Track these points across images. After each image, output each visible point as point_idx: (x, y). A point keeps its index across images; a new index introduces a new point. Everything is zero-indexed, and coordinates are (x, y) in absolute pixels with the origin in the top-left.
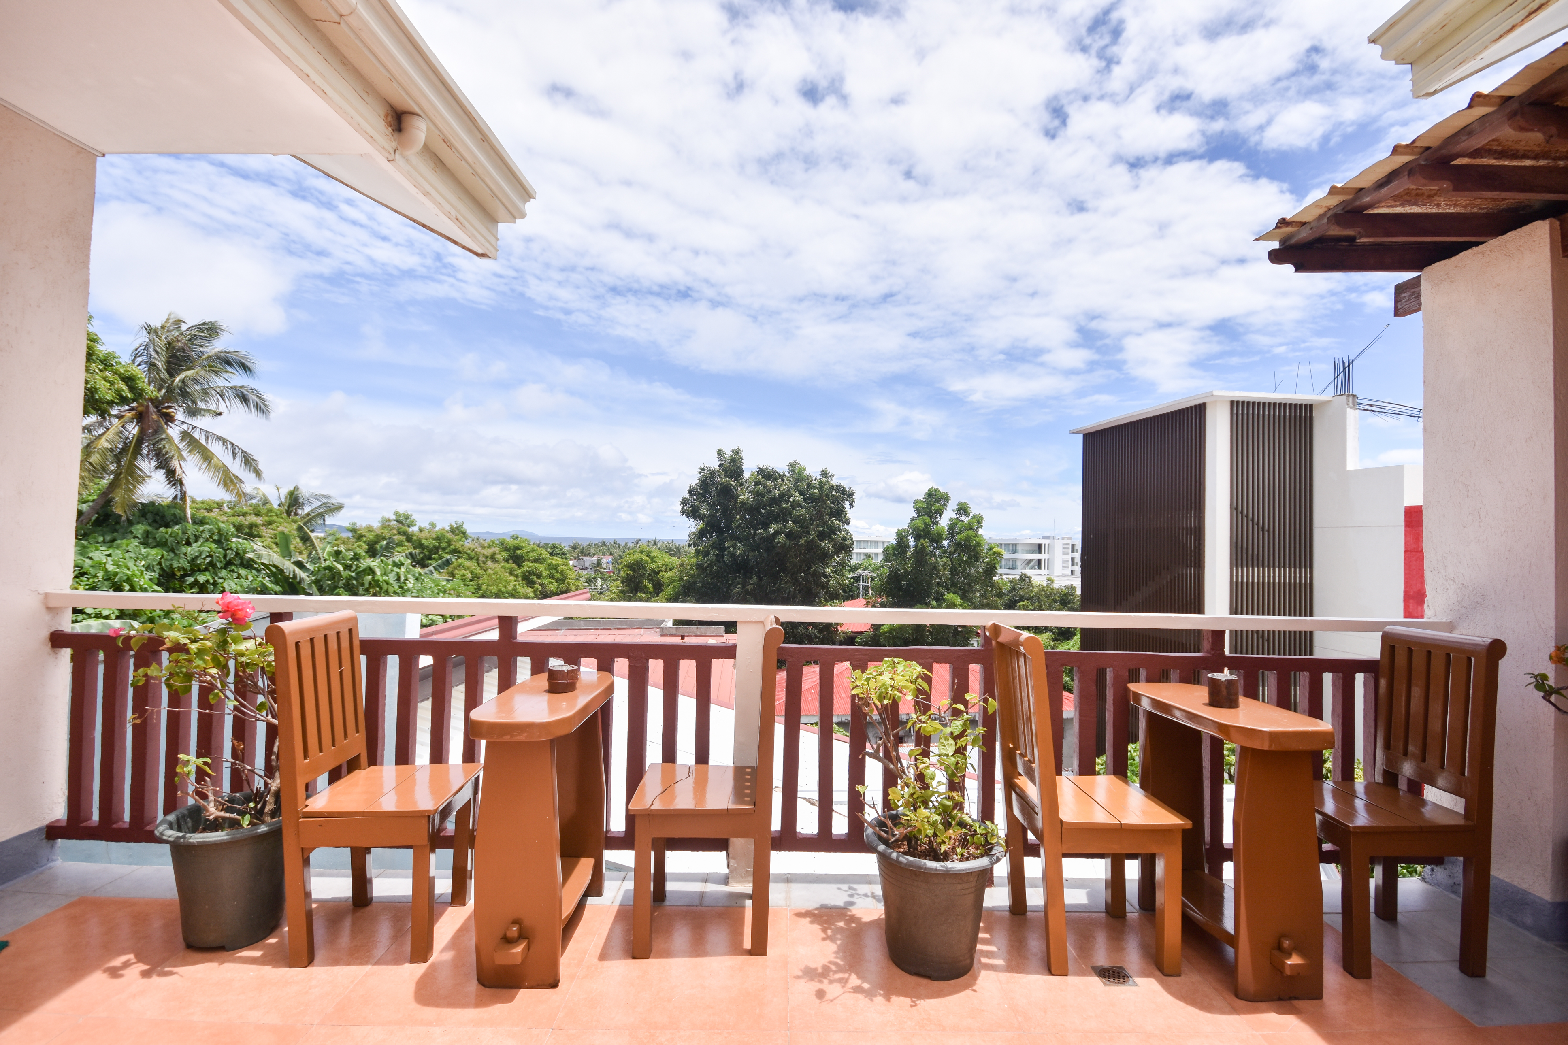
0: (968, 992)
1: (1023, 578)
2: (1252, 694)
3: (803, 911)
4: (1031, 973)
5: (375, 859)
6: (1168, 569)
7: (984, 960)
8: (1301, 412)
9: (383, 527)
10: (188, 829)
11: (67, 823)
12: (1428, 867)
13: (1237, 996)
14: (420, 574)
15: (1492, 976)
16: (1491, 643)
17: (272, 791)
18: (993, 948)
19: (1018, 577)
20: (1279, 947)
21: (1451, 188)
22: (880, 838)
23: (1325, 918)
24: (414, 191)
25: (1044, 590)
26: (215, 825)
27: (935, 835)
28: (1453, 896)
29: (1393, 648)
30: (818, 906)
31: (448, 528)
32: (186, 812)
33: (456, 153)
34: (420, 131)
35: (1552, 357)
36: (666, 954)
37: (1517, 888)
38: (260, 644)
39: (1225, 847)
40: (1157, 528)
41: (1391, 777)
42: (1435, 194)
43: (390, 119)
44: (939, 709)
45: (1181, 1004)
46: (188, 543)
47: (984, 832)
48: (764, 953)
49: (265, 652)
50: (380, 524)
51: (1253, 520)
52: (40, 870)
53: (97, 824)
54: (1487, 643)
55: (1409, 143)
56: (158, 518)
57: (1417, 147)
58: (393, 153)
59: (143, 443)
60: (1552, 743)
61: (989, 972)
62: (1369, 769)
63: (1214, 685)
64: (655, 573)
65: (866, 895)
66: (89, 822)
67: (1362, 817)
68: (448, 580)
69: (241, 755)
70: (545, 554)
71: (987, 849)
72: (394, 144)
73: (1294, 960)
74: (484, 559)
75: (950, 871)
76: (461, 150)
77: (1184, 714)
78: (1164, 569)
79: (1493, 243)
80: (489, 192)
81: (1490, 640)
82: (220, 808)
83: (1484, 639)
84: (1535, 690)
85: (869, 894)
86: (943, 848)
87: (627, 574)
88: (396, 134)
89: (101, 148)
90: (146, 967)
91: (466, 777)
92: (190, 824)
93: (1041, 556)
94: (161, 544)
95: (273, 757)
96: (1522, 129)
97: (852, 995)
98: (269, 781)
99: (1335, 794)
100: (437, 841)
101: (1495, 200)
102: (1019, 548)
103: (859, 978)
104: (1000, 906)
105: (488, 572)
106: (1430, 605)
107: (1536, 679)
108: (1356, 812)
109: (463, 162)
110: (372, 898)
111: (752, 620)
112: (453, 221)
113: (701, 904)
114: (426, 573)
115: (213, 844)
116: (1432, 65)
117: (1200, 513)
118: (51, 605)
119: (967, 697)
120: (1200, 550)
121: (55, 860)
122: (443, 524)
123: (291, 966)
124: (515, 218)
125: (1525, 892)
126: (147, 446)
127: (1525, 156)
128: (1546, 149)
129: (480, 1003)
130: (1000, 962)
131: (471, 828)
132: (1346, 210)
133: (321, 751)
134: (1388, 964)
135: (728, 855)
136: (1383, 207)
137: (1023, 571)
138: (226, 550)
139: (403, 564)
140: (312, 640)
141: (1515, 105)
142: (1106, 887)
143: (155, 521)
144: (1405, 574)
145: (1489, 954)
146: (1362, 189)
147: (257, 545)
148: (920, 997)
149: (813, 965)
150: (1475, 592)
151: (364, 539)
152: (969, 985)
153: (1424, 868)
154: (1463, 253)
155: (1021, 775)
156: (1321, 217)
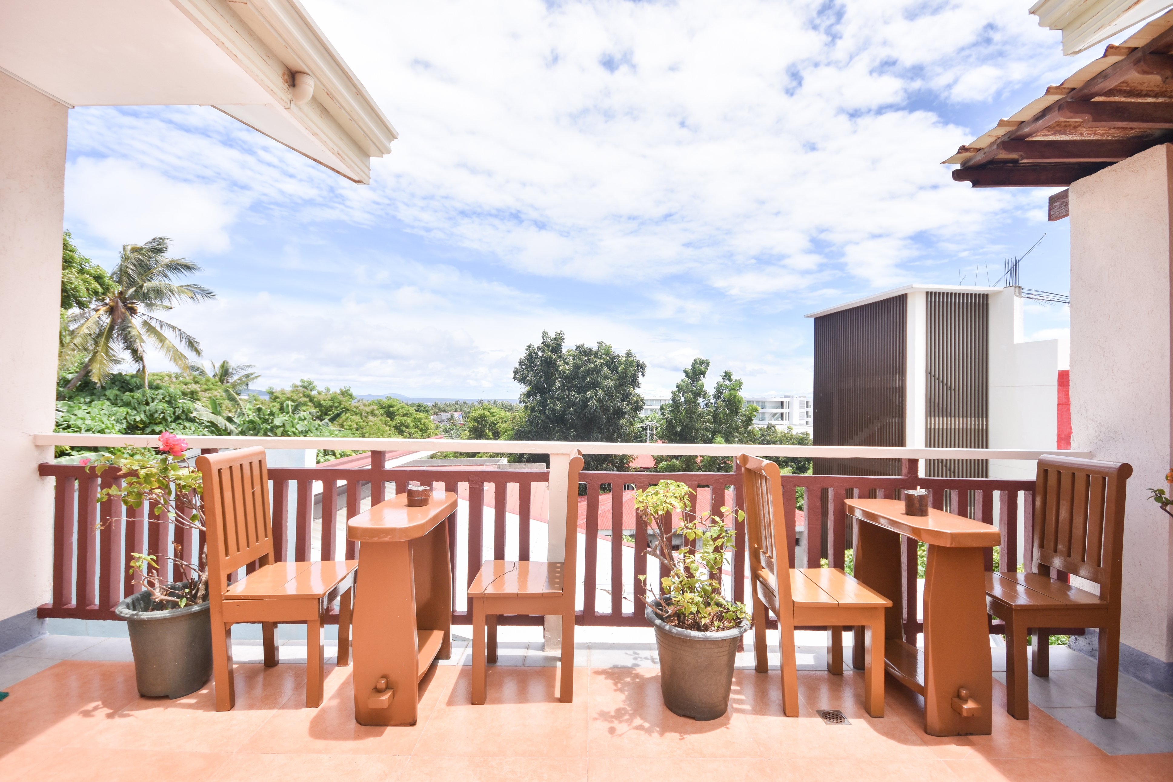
0: (723, 729)
1: (770, 427)
2: (938, 506)
3: (600, 670)
4: (770, 715)
5: (281, 632)
6: (878, 419)
7: (735, 706)
8: (979, 300)
9: (292, 392)
10: (141, 609)
11: (53, 606)
12: (1073, 637)
13: (926, 732)
14: (319, 425)
15: (1121, 717)
16: (1121, 466)
17: (203, 581)
18: (742, 697)
19: (766, 426)
20: (958, 696)
21: (1091, 119)
22: (657, 615)
23: (993, 674)
24: (305, 132)
25: (785, 436)
26: (160, 606)
27: (698, 612)
28: (1092, 659)
29: (1046, 471)
30: (611, 666)
31: (339, 392)
32: (140, 596)
33: (337, 103)
34: (309, 85)
35: (1168, 249)
36: (498, 701)
37: (1141, 652)
38: (193, 472)
39: (919, 622)
40: (870, 388)
41: (1044, 569)
42: (1079, 126)
43: (286, 77)
44: (701, 518)
45: (884, 738)
46: (147, 404)
47: (735, 609)
48: (570, 700)
49: (196, 477)
50: (291, 389)
51: (943, 382)
52: (33, 640)
53: (75, 606)
54: (1118, 466)
55: (1059, 85)
56: (124, 385)
57: (1065, 88)
58: (289, 103)
59: (113, 330)
60: (1167, 542)
61: (739, 714)
62: (1028, 563)
63: (910, 499)
64: (494, 424)
65: (646, 658)
66: (69, 605)
67: (1021, 598)
68: (340, 431)
69: (181, 554)
70: (412, 410)
71: (737, 622)
72: (290, 96)
73: (970, 705)
74: (366, 414)
75: (708, 638)
76: (341, 101)
77: (886, 521)
78: (875, 419)
79: (1124, 163)
80: (363, 133)
81: (1120, 464)
82: (165, 593)
83: (1115, 463)
84: (1154, 501)
85: (649, 657)
86: (704, 621)
87: (473, 425)
88: (291, 88)
89: (72, 102)
90: (110, 711)
91: (348, 570)
92: (142, 606)
93: (783, 411)
94: (127, 404)
95: (204, 556)
96: (1145, 72)
97: (636, 731)
98: (201, 574)
99: (1002, 581)
100: (326, 618)
101: (1124, 128)
102: (767, 404)
103: (642, 719)
104: (748, 667)
105: (369, 424)
106: (1075, 439)
107: (1156, 493)
108: (1018, 594)
109: (343, 110)
110: (278, 661)
111: (561, 452)
112: (336, 156)
113: (523, 665)
114: (323, 425)
115: (160, 620)
116: (1078, 30)
117: (902, 377)
118: (38, 444)
119: (723, 509)
120: (902, 404)
121: (44, 634)
122: (335, 389)
123: (218, 710)
124: (383, 153)
125: (1147, 656)
126: (117, 332)
127: (1147, 95)
128: (1164, 89)
129: (358, 736)
130: (747, 707)
131: (351, 608)
132: (1011, 138)
133: (238, 551)
134: (1041, 709)
135: (544, 629)
136: (1039, 136)
137: (770, 422)
138: (175, 408)
139: (305, 419)
140: (231, 468)
141: (1139, 54)
142: (828, 652)
143: (122, 387)
144: (1058, 422)
145: (1118, 702)
146: (1023, 122)
147: (198, 405)
148: (686, 733)
149: (606, 709)
150: (1109, 429)
151: (278, 400)
152: (725, 724)
153: (1069, 638)
154: (1101, 171)
155: (763, 568)
156: (992, 144)
